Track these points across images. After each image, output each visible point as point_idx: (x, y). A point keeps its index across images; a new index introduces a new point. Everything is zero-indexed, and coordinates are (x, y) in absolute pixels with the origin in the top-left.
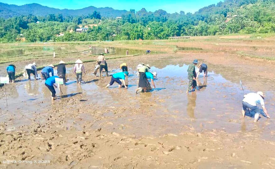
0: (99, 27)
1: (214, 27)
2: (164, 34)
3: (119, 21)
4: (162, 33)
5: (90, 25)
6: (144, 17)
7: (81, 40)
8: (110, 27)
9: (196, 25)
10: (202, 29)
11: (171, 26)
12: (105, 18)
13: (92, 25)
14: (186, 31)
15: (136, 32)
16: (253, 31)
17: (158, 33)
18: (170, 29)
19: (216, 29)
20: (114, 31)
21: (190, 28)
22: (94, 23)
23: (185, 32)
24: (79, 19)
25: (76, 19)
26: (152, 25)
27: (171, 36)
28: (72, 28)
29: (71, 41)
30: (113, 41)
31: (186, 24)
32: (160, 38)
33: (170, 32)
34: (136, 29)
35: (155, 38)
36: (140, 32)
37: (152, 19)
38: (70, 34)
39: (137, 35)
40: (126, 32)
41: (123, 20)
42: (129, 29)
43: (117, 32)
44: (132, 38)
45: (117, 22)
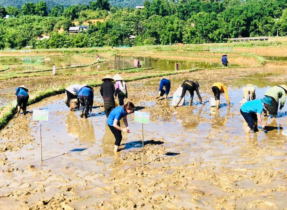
0: (107, 24)
2: (219, 34)
3: (140, 13)
4: (217, 32)
5: (93, 21)
6: (184, 5)
7: (77, 46)
8: (126, 23)
9: (278, 16)
11: (232, 20)
12: (117, 9)
13: (96, 21)
14: (260, 27)
15: (169, 31)
17: (209, 31)
18: (231, 25)
20: (132, 30)
21: (267, 23)
22: (98, 17)
23: (257, 30)
24: (74, 11)
25: (68, 11)
26: (198, 19)
27: (233, 36)
28: (62, 26)
29: (61, 47)
30: (131, 46)
31: (259, 16)
32: (213, 40)
33: (230, 29)
34: (170, 25)
35: (204, 40)
36: (177, 30)
37: (198, 7)
38: (60, 36)
39: (172, 36)
40: (152, 31)
41: (148, 11)
42: (158, 26)
43: (138, 32)
44: (163, 41)
45: (138, 14)
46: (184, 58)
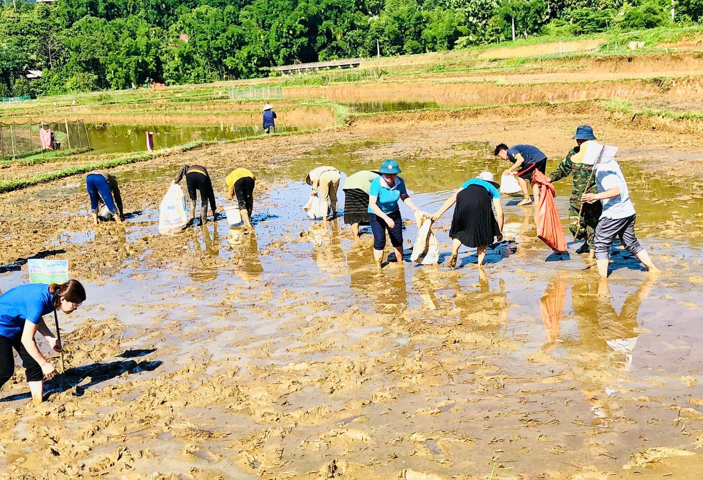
1: (447, 15)
2: (250, 57)
3: (48, 14)
4: (244, 53)
8: (15, 39)
9: (377, 10)
10: (400, 28)
11: (276, 23)
14: (339, 37)
15: (128, 54)
16: (598, 22)
17: (224, 53)
18: (273, 35)
19: (456, 24)
20: (33, 57)
21: (353, 27)
23: (334, 44)
26: (196, 24)
27: (281, 61)
30: (33, 97)
31: (335, 11)
32: (235, 73)
33: (273, 43)
34: (129, 41)
35: (215, 73)
36: (147, 52)
39: (136, 68)
40: (84, 56)
41: (69, 9)
42: (99, 43)
43: (48, 61)
44: (115, 80)
45: (43, 17)
46: (168, 118)
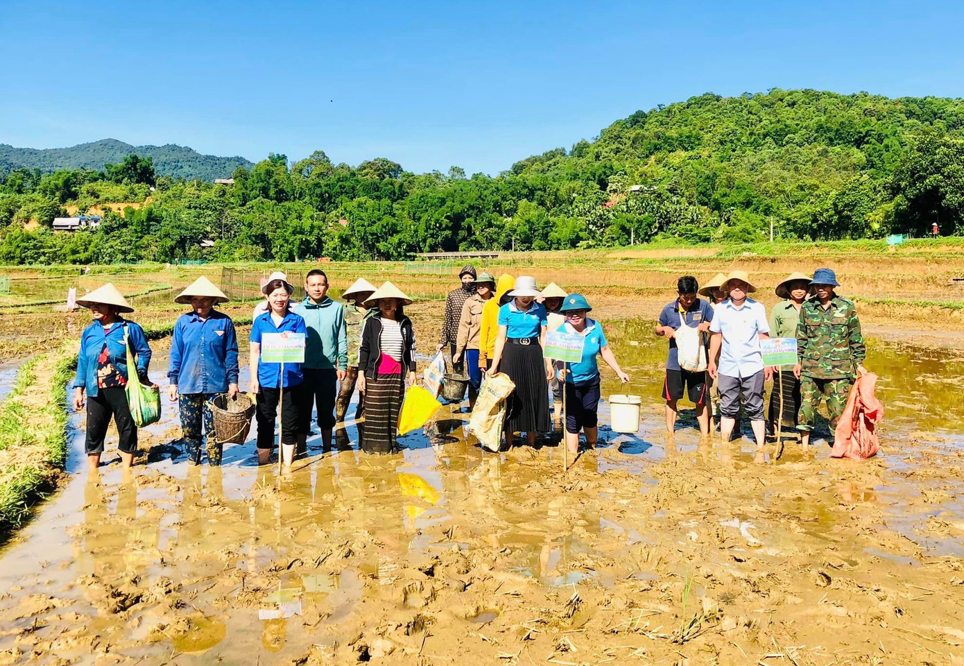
0: (150, 213)
1: (570, 221)
2: (400, 243)
3: (224, 193)
4: (395, 239)
5: (114, 207)
6: (322, 182)
7: (74, 262)
8: (194, 212)
9: (511, 213)
10: (530, 229)
11: (425, 217)
12: (172, 183)
13: (123, 206)
14: (477, 233)
15: (294, 233)
16: (700, 237)
17: (378, 238)
18: (422, 226)
19: (577, 230)
20: (208, 229)
21: (490, 225)
22: (126, 198)
23: (473, 237)
24: (67, 184)
25: (52, 182)
26: (356, 212)
27: (427, 248)
28: (36, 216)
29: (30, 263)
30: (205, 263)
31: (476, 211)
32: (387, 256)
33: (421, 233)
34: (295, 221)
35: (368, 254)
36: (311, 232)
37: (353, 188)
38: (29, 238)
39: (300, 245)
40: (254, 231)
41: (244, 191)
42: (269, 221)
43: (221, 233)
44: (279, 254)
45: (220, 196)
